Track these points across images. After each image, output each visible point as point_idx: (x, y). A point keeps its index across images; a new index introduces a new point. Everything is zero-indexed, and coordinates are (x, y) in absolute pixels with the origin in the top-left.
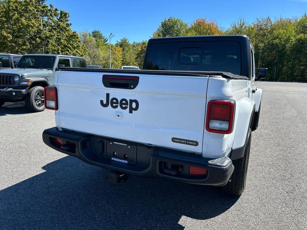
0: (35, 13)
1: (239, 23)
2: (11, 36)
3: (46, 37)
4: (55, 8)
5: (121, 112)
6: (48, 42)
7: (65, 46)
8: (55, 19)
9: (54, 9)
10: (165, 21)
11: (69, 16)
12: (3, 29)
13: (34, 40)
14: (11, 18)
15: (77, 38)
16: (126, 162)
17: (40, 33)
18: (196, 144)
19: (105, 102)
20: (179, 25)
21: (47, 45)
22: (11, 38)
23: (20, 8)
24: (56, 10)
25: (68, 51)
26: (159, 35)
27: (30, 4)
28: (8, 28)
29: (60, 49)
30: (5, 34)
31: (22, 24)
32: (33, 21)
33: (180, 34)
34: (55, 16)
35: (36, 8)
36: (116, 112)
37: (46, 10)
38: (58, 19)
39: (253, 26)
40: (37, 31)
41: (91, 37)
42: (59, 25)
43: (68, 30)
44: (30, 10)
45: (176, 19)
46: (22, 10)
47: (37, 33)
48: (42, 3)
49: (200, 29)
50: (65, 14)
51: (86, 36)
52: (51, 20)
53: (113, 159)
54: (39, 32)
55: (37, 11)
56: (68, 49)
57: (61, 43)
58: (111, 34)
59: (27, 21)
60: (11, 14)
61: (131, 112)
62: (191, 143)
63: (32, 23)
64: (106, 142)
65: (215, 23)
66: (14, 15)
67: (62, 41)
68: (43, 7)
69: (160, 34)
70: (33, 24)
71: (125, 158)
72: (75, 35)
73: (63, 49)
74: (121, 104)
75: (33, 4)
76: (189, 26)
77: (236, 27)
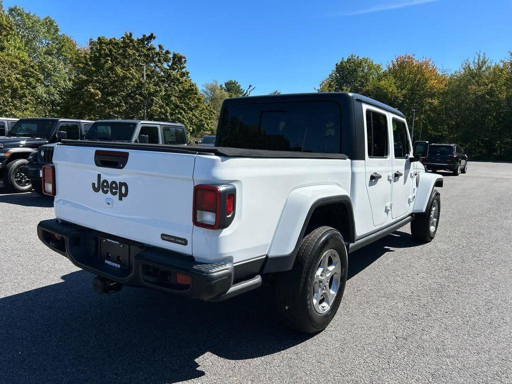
0: (136, 58)
1: (476, 61)
2: (100, 93)
3: (150, 94)
4: (166, 50)
5: (110, 199)
6: (152, 100)
7: (177, 106)
8: (165, 66)
9: (164, 52)
10: (342, 63)
11: (185, 61)
12: (90, 82)
13: (132, 98)
14: (102, 66)
15: (196, 94)
16: (119, 266)
17: (141, 88)
18: (184, 242)
19: (96, 186)
20: (366, 68)
21: (150, 105)
22: (100, 96)
23: (115, 52)
24: (168, 52)
25: (181, 114)
26: (330, 86)
27: (130, 46)
28: (97, 81)
29: (169, 111)
30: (92, 90)
31: (117, 75)
32: (133, 71)
33: (366, 83)
34: (165, 61)
35: (138, 51)
36: (107, 198)
37: (152, 53)
38: (169, 66)
39: (501, 65)
40: (137, 84)
41: (223, 91)
42: (170, 75)
43: (182, 83)
44: (129, 54)
45: (360, 58)
46: (119, 54)
47: (137, 88)
48: (147, 44)
49: (404, 74)
50: (180, 58)
51: (215, 91)
52: (159, 67)
53: (106, 261)
54: (140, 85)
55: (140, 56)
56: (181, 111)
57: (171, 101)
58: (250, 86)
59: (124, 70)
60: (103, 61)
61: (120, 199)
62: (180, 241)
63: (130, 73)
64: (100, 239)
65: (430, 63)
66: (106, 62)
67: (173, 98)
68: (149, 50)
69: (332, 83)
70: (132, 75)
71: (118, 261)
72: (193, 90)
73: (174, 110)
74: (112, 188)
75: (134, 46)
76: (384, 68)
77: (470, 68)
